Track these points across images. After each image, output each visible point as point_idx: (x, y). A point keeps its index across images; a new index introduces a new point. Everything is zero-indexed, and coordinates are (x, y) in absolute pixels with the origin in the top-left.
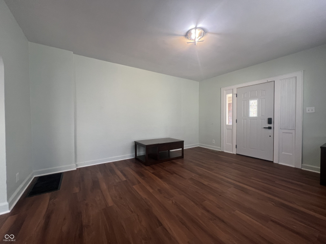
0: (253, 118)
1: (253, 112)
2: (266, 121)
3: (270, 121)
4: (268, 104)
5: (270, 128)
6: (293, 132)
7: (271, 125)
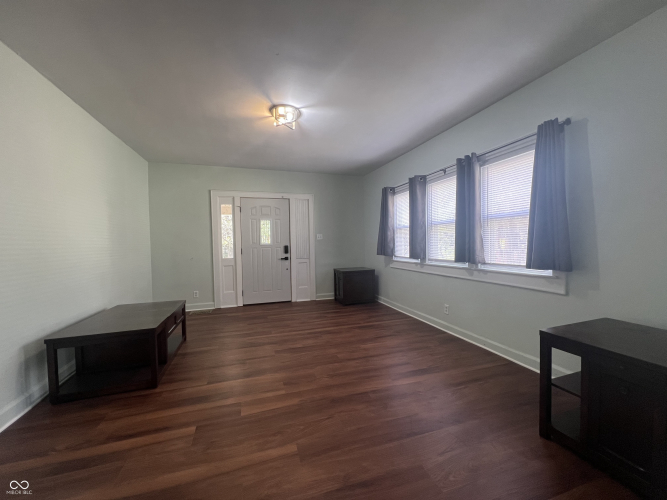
0: (266, 246)
1: (266, 238)
2: (282, 249)
3: (286, 250)
4: (283, 227)
5: (286, 259)
6: (307, 261)
7: (288, 255)
